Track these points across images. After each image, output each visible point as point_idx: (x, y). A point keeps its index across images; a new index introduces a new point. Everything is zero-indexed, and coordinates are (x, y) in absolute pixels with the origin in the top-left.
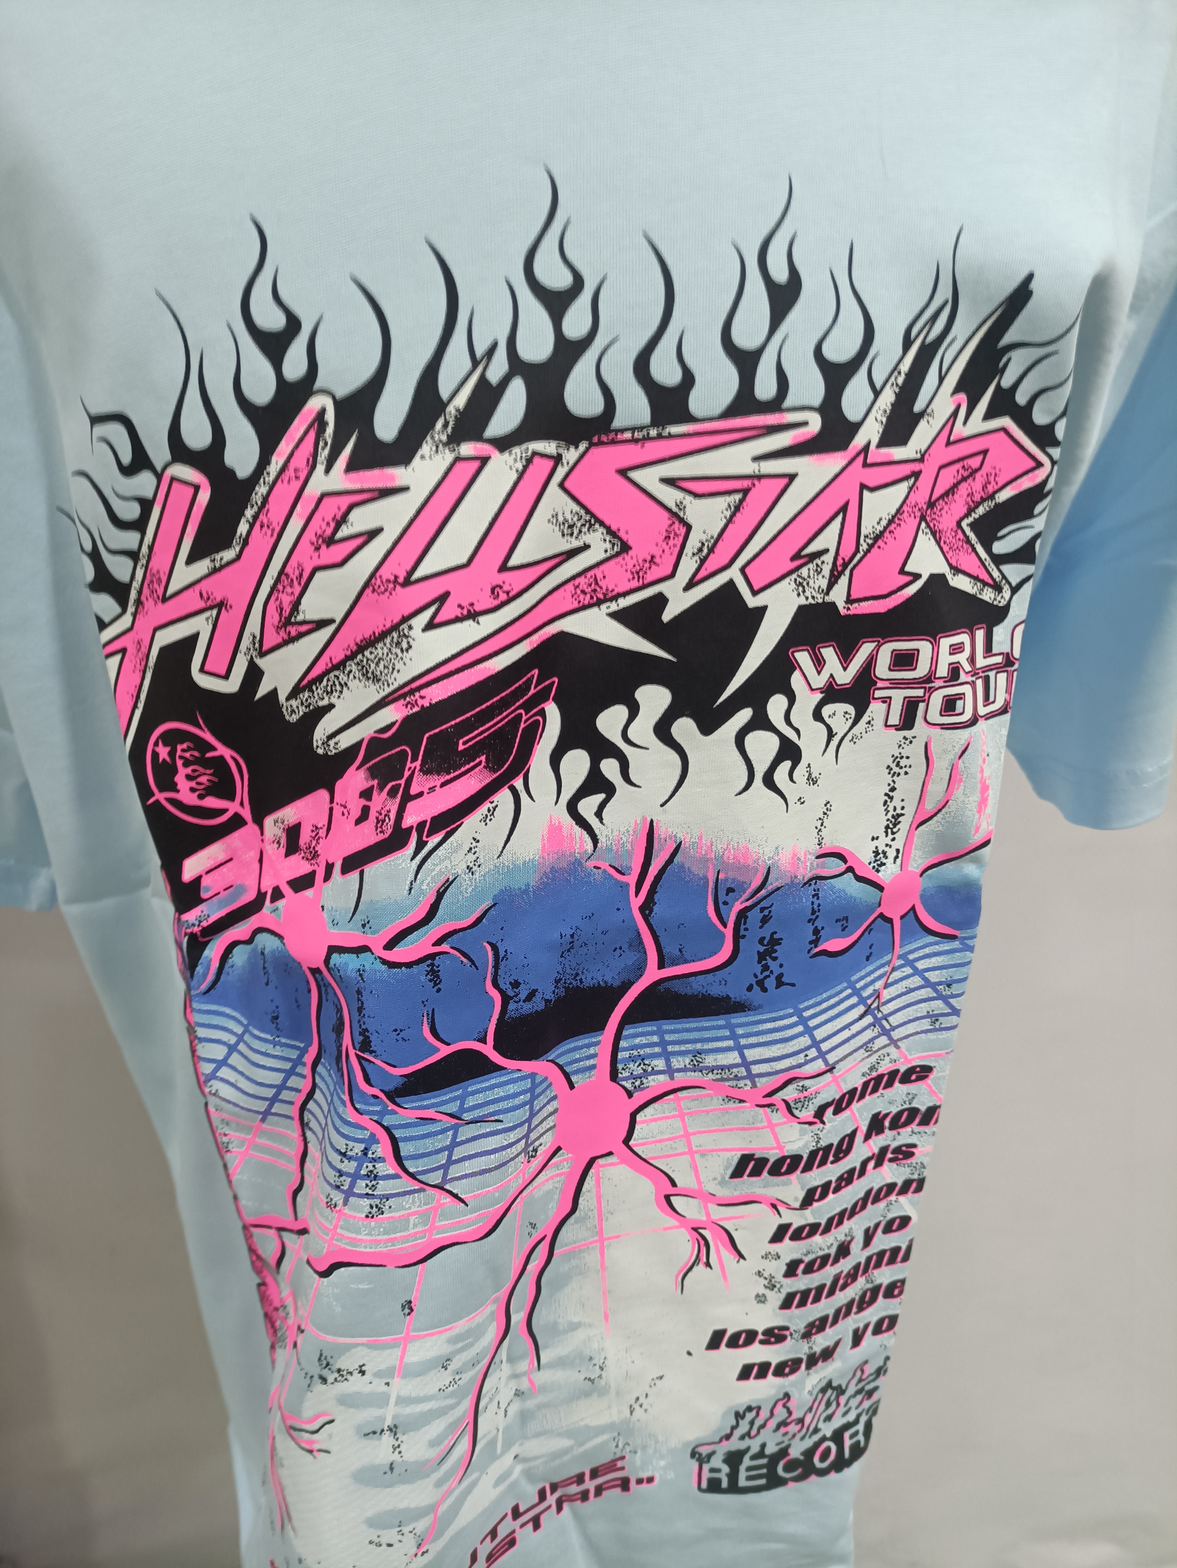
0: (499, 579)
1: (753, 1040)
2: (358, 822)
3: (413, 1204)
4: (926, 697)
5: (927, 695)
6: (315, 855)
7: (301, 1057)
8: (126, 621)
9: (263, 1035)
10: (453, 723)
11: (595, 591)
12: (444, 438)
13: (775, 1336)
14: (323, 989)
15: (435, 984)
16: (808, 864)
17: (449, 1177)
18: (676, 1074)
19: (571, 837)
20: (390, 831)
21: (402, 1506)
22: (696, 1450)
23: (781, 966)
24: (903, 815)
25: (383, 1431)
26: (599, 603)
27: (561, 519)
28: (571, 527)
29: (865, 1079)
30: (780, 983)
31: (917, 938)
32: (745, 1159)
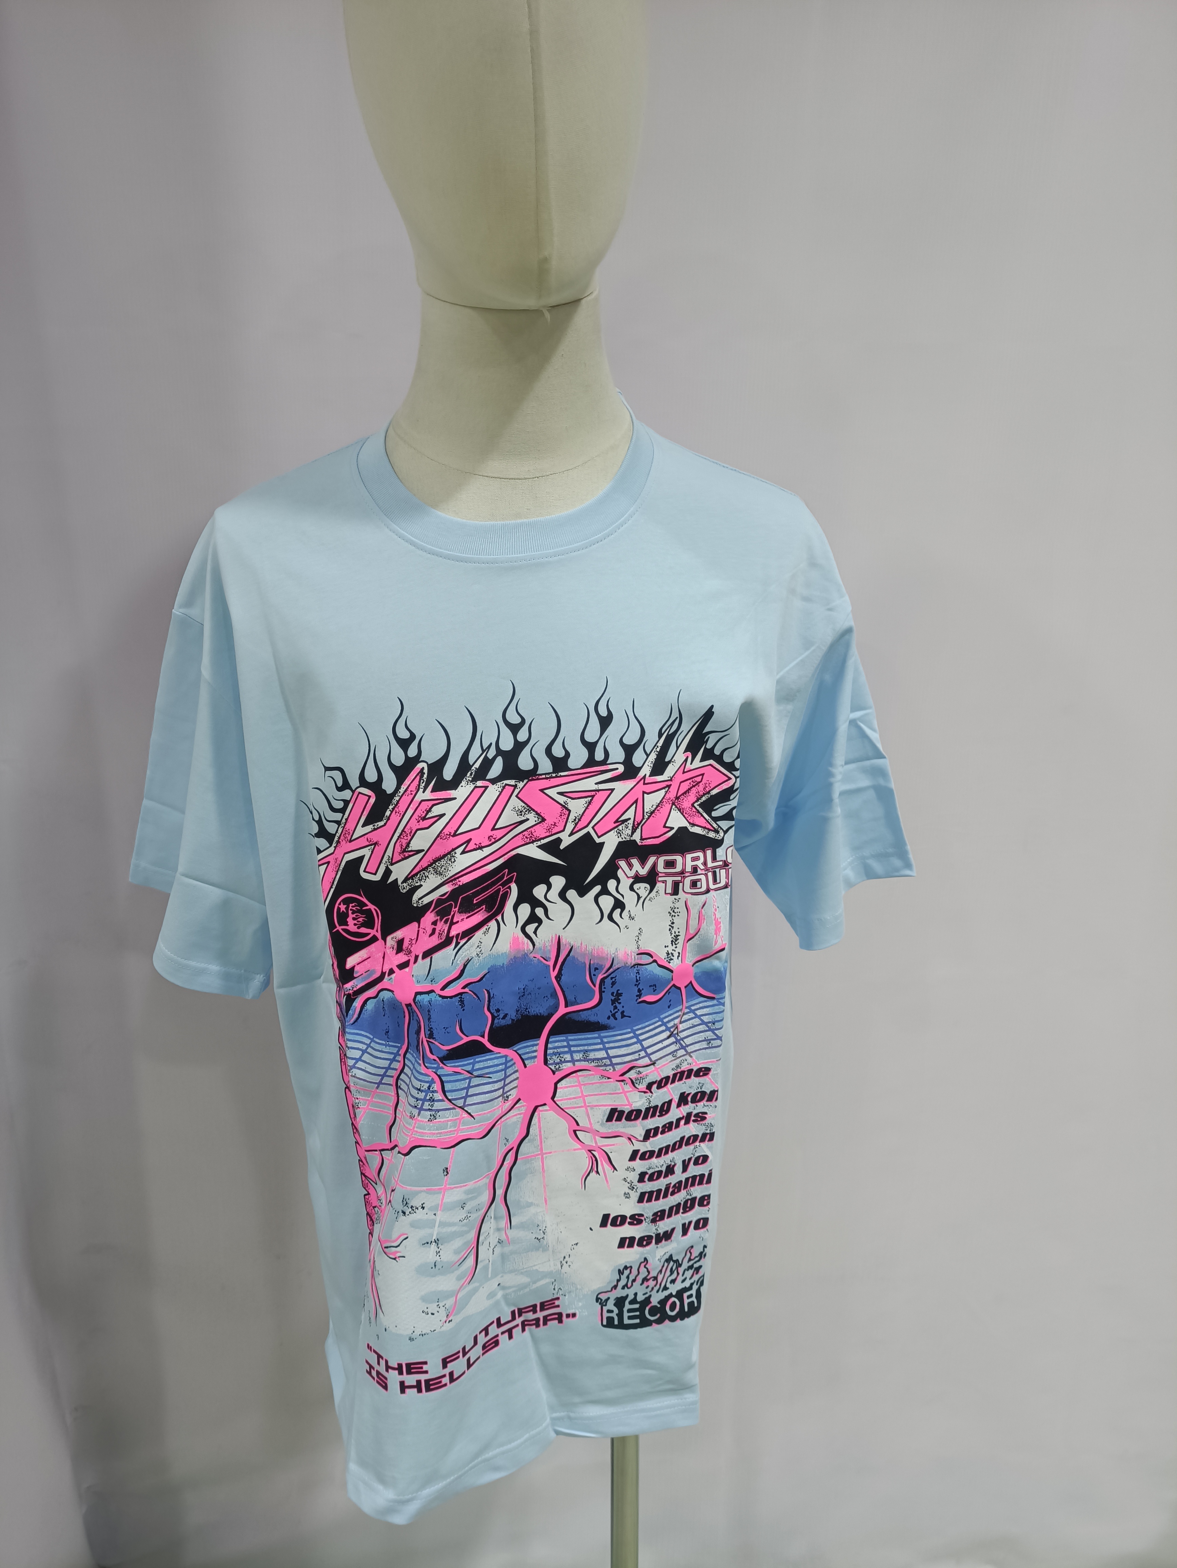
0: (492, 833)
1: (612, 1045)
2: (430, 936)
3: (449, 1116)
4: (683, 881)
5: (683, 880)
6: (410, 952)
7: (398, 1051)
8: (331, 850)
9: (381, 1042)
10: (472, 892)
11: (531, 837)
12: (471, 779)
13: (636, 1220)
14: (411, 1014)
15: (462, 1007)
16: (633, 957)
17: (466, 1104)
18: (576, 1063)
19: (523, 943)
20: (444, 938)
21: (440, 1289)
22: (599, 1296)
23: (623, 1007)
24: (679, 935)
25: (432, 1242)
26: (533, 842)
27: (517, 809)
28: (521, 812)
29: (674, 1072)
30: (623, 1016)
31: (695, 998)
32: (613, 1111)
